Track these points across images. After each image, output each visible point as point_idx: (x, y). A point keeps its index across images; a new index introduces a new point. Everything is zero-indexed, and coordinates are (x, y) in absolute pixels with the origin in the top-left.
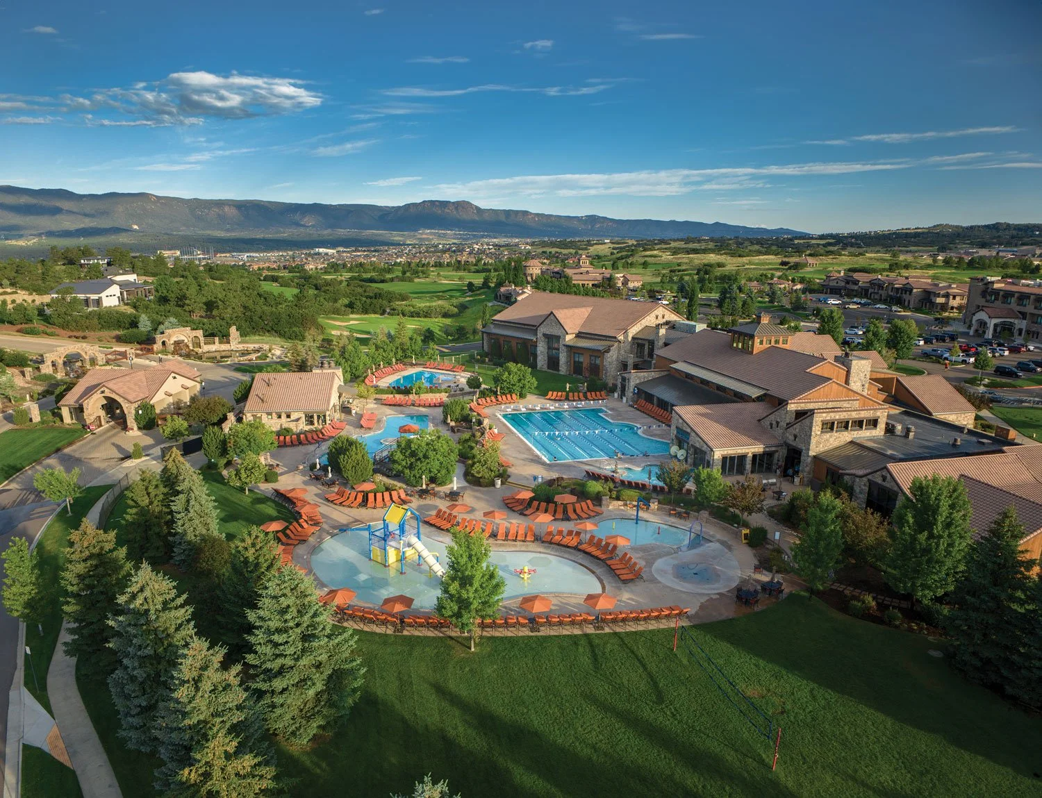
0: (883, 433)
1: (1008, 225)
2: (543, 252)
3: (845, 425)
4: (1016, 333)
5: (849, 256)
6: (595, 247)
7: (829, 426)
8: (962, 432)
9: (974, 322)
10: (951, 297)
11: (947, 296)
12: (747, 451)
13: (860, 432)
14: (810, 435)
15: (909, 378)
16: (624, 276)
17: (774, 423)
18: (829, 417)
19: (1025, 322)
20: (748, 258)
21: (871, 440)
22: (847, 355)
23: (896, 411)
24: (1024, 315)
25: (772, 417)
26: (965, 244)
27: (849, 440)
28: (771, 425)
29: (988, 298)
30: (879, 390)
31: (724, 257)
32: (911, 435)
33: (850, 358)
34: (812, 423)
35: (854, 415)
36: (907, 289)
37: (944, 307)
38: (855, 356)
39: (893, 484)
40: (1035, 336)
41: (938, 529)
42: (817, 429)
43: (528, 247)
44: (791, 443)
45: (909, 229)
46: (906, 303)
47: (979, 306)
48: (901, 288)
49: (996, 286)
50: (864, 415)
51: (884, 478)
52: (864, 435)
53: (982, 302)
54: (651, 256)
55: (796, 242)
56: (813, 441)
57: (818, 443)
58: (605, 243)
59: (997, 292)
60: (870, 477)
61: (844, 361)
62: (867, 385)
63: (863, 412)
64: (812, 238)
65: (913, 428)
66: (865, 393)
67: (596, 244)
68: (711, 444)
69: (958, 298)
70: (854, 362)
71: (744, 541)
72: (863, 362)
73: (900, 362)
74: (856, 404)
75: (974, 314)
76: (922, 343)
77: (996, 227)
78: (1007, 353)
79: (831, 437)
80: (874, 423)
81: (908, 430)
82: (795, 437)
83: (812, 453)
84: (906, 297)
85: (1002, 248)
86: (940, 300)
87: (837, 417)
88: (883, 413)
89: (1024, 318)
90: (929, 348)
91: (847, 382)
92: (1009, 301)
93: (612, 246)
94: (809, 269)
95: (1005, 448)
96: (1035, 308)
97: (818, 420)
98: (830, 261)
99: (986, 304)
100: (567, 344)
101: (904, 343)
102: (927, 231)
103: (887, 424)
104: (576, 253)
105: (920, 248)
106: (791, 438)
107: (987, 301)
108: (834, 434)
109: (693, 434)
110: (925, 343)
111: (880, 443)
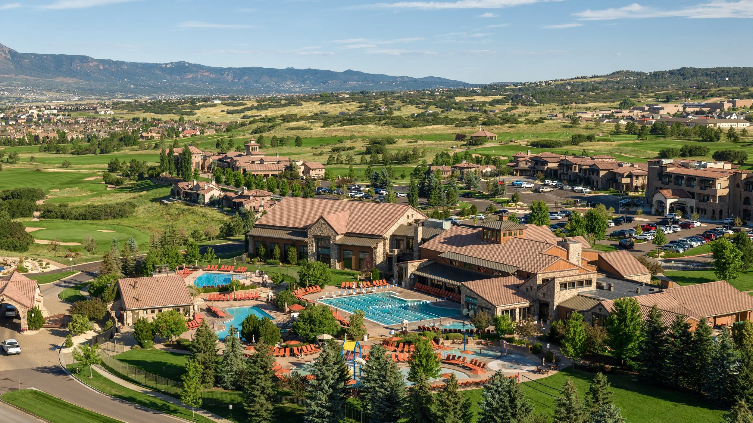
0: (595, 288)
1: (695, 70)
2: (134, 119)
3: (573, 285)
4: (689, 210)
5: (526, 124)
6: (203, 110)
7: (564, 286)
8: (642, 285)
9: (654, 203)
10: (634, 178)
11: (630, 176)
12: (516, 306)
13: (582, 289)
14: (554, 292)
15: (606, 254)
16: (303, 164)
17: (529, 288)
18: (563, 280)
19: (694, 201)
20: (414, 129)
21: (589, 292)
22: (565, 240)
23: (602, 276)
24: (692, 195)
25: (527, 284)
26: (648, 97)
27: (576, 294)
28: (527, 289)
29: (664, 180)
30: (588, 263)
31: (386, 127)
32: (612, 288)
33: (568, 243)
34: (554, 285)
35: (578, 278)
36: (595, 170)
37: (629, 186)
38: (570, 241)
39: (606, 312)
40: (703, 212)
41: (628, 321)
42: (557, 288)
43: (110, 112)
44: (542, 299)
45: (585, 78)
46: (595, 184)
47: (657, 188)
48: (588, 169)
49: (669, 170)
50: (583, 277)
51: (600, 309)
52: (585, 290)
53: (659, 184)
54: (298, 128)
55: (458, 99)
56: (556, 295)
57: (559, 297)
58: (215, 105)
59: (670, 175)
60: (593, 311)
61: (564, 245)
62: (580, 260)
63: (582, 276)
64: (474, 93)
65: (612, 284)
66: (580, 265)
67: (203, 106)
68: (494, 303)
69: (640, 178)
70: (571, 245)
71: (530, 352)
72: (577, 245)
73: (598, 242)
74: (577, 272)
75: (653, 196)
76: (613, 224)
77: (682, 73)
78: (679, 229)
79: (566, 292)
80: (589, 282)
81: (610, 286)
82: (544, 294)
83: (556, 304)
84: (594, 177)
85: (689, 101)
86: (625, 181)
87: (568, 280)
88: (595, 277)
89: (693, 198)
90: (619, 228)
91: (568, 258)
92: (680, 183)
93: (226, 108)
94: (488, 145)
95: (663, 290)
96: (701, 189)
97: (557, 282)
98: (507, 130)
99: (663, 186)
100: (337, 243)
101: (599, 227)
102: (605, 79)
103: (597, 283)
104: (181, 120)
105: (600, 104)
106: (541, 296)
107: (663, 183)
108: (567, 290)
109: (479, 299)
110: (615, 225)
111: (595, 295)
